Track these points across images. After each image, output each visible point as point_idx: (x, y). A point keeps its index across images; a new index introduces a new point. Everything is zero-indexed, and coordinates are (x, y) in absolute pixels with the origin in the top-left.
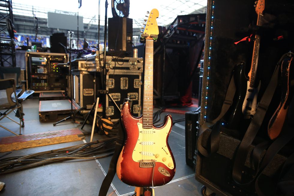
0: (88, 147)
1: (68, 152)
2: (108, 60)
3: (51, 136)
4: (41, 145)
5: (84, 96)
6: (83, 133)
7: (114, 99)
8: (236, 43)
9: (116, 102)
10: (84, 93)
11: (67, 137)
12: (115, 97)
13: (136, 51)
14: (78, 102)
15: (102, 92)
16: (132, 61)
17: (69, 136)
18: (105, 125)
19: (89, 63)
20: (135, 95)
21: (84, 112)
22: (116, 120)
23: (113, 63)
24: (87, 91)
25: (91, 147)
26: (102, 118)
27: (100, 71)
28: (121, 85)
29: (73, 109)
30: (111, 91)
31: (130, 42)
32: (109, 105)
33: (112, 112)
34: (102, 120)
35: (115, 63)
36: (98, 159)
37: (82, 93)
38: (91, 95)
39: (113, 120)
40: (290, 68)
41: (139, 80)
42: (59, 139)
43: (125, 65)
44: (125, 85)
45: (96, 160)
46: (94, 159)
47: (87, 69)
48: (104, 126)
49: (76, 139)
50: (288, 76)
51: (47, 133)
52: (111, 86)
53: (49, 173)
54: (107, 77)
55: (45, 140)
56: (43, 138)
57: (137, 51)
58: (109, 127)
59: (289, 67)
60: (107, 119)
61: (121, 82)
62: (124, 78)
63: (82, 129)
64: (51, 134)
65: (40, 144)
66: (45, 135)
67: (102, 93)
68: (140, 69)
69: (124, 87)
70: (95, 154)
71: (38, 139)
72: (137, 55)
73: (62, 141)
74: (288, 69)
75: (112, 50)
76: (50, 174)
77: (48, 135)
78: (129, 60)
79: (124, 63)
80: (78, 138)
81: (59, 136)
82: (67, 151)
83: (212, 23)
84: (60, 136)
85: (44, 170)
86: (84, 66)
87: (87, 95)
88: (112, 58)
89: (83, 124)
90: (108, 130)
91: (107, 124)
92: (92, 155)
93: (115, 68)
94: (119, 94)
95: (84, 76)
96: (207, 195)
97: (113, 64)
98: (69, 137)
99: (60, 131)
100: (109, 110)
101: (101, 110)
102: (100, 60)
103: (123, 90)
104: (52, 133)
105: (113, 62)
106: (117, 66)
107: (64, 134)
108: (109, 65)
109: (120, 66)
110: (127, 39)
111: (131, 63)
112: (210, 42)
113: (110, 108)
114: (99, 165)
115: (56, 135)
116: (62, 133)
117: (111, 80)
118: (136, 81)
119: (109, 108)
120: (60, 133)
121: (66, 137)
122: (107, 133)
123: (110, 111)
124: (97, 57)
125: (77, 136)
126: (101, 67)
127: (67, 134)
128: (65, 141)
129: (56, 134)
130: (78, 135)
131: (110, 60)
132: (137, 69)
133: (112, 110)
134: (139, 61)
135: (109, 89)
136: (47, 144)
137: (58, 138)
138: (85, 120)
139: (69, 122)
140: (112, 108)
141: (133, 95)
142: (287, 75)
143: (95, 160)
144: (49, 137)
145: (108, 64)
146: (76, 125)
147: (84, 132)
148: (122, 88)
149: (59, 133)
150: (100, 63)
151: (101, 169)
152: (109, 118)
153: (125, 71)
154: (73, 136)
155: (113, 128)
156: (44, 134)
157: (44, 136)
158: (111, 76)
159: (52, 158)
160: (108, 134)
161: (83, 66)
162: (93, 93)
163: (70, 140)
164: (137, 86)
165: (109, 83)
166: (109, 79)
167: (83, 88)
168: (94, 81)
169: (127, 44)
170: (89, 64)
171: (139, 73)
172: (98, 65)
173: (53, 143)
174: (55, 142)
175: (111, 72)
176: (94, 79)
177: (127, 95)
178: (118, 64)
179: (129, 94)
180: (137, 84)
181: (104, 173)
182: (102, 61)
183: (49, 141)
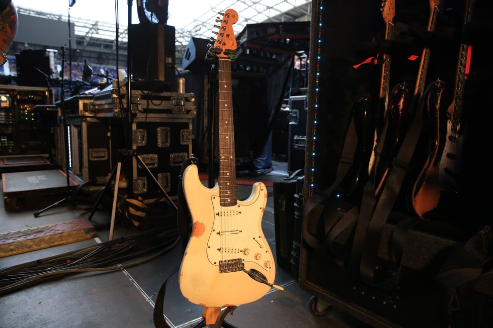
0: (107, 249)
1: (69, 261)
2: (134, 97)
3: (34, 235)
4: (14, 252)
5: (89, 161)
6: (93, 226)
7: (147, 165)
8: (356, 67)
9: (150, 169)
10: (90, 157)
11: (65, 234)
12: (149, 161)
13: (181, 81)
14: (78, 172)
15: (125, 152)
16: (176, 99)
17: (68, 233)
18: (133, 210)
19: (98, 102)
20: (182, 157)
21: (92, 189)
22: (151, 201)
23: (145, 102)
24: (95, 152)
25: (112, 249)
26: (127, 198)
27: (121, 116)
28: (159, 140)
29: (71, 185)
31: (170, 66)
32: (139, 175)
33: (144, 186)
34: (127, 201)
35: (146, 103)
36: (126, 268)
37: (87, 156)
38: (103, 159)
39: (147, 201)
40: (440, 103)
41: (189, 130)
42: (50, 239)
43: (164, 105)
44: (164, 141)
45: (124, 272)
46: (119, 270)
47: (95, 114)
48: (131, 212)
49: (81, 237)
50: (438, 116)
51: (25, 231)
52: (142, 142)
53: (38, 302)
54: (134, 127)
55: (21, 242)
56: (18, 239)
57: (184, 82)
58: (138, 213)
59: (438, 102)
60: (137, 199)
61: (159, 134)
62: (164, 128)
63: (90, 219)
64: (33, 232)
65: (12, 250)
66: (21, 235)
67: (126, 154)
68: (190, 113)
69: (163, 143)
70: (120, 261)
71: (7, 242)
72: (184, 88)
73: (54, 242)
74: (438, 106)
75: (140, 79)
76: (40, 303)
77: (26, 234)
78: (171, 97)
79: (163, 102)
80: (85, 235)
81: (48, 234)
82: (68, 259)
83: (320, 33)
84: (51, 233)
85: (27, 297)
87: (96, 159)
88: (142, 94)
89: (91, 211)
90: (138, 218)
91: (137, 208)
92: (115, 263)
93: (147, 111)
94: (156, 156)
96: (319, 311)
97: (142, 104)
98: (68, 235)
99: (50, 225)
100: (139, 185)
101: (124, 185)
102: (121, 97)
103: (162, 148)
104: (34, 230)
105: (143, 100)
106: (152, 107)
107: (58, 230)
108: (137, 107)
109: (157, 107)
110: (167, 62)
111: (174, 102)
112: (317, 64)
113: (140, 179)
114: (131, 280)
115: (44, 233)
116: (53, 228)
117: (140, 132)
118: (183, 132)
119: (139, 181)
120: (50, 228)
121: (63, 234)
122: (136, 224)
123: (141, 185)
124: (116, 92)
125: (82, 231)
126: (122, 109)
127: (64, 229)
128: (62, 242)
129: (42, 232)
130: (85, 230)
131: (138, 97)
132: (185, 113)
133: (144, 183)
134: (189, 98)
135: (138, 147)
136: (26, 250)
137: (47, 238)
138: (96, 203)
139: (65, 209)
141: (179, 157)
142: (437, 114)
143: (121, 270)
144: (29, 238)
145: (135, 104)
146: (78, 214)
147: (94, 224)
148: (160, 144)
149: (47, 228)
150: (121, 103)
151: (135, 286)
152: (140, 198)
153: (165, 115)
154: (75, 232)
155: (146, 215)
156: (19, 232)
157: (19, 237)
158: (140, 125)
159: (42, 274)
160: (139, 225)
161: (87, 109)
162: (106, 153)
163: (71, 240)
164: (185, 142)
165: (138, 137)
166: (138, 130)
167: (89, 148)
168: (109, 134)
169: (166, 69)
170: (98, 105)
171: (189, 119)
172: (117, 106)
173: (39, 248)
174: (42, 246)
175: (141, 117)
176: (109, 132)
177: (169, 158)
178: (153, 103)
179: (172, 156)
180: (185, 137)
181: (142, 293)
182: (124, 98)
183: (31, 243)
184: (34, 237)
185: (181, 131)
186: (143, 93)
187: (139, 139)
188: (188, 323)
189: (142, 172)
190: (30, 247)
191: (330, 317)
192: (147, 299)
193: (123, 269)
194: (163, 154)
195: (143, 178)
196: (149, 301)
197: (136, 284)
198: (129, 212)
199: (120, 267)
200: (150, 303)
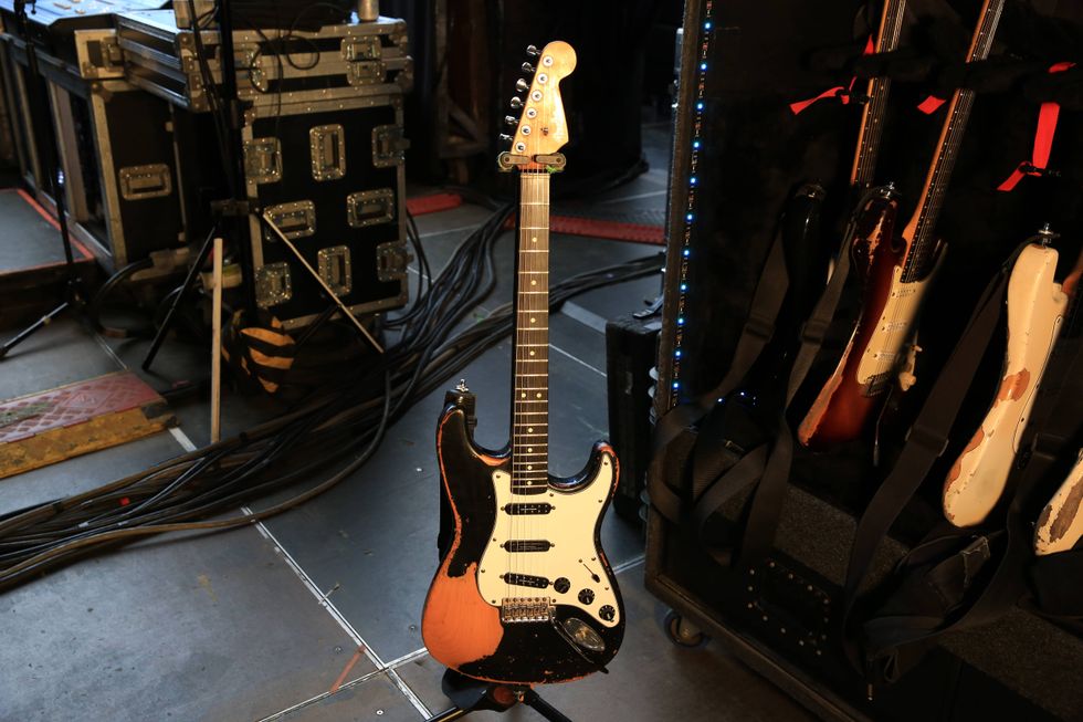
1: (127, 504)
2: (242, 50)
3: (20, 426)
5: (123, 204)
6: (162, 394)
7: (285, 231)
9: (294, 242)
10: (124, 189)
11: (96, 424)
12: (287, 222)
15: (229, 209)
16: (355, 43)
17: (103, 421)
18: (260, 354)
20: (378, 200)
23: (269, 61)
24: (135, 176)
25: (223, 466)
26: (243, 327)
27: (209, 109)
28: (316, 163)
29: (75, 261)
30: (270, 195)
32: (268, 259)
33: (283, 286)
34: (243, 335)
35: (276, 64)
36: (263, 519)
37: (115, 190)
38: (160, 193)
39: (292, 323)
41: (394, 127)
42: (62, 438)
43: (326, 64)
44: (330, 161)
45: (259, 529)
46: (247, 524)
47: (125, 72)
48: (256, 360)
49: (138, 428)
52: (269, 173)
53: (85, 608)
54: (247, 133)
58: (276, 362)
60: (268, 327)
61: (314, 147)
62: (326, 128)
63: (146, 366)
64: (16, 417)
67: (233, 214)
68: (396, 79)
69: (327, 168)
70: (247, 502)
73: (76, 446)
76: (90, 610)
78: (340, 39)
79: (322, 54)
80: (145, 423)
81: (55, 423)
82: (123, 498)
83: (705, 46)
84: (62, 421)
85: (59, 597)
86: (104, 55)
87: (139, 196)
88: (259, 39)
90: (273, 374)
91: (269, 350)
92: (236, 505)
93: (278, 86)
94: (309, 206)
95: (114, 104)
96: (685, 636)
97: (265, 68)
98: (105, 426)
99: (53, 394)
100: (269, 285)
102: (204, 53)
103: (325, 183)
104: (16, 410)
105: (264, 58)
106: (290, 73)
107: (78, 413)
108: (250, 76)
109: (303, 74)
111: (350, 51)
112: (694, 123)
113: (273, 270)
114: (277, 549)
115: (42, 421)
116: (63, 404)
117: (263, 146)
118: (379, 133)
119: (269, 273)
120: (52, 405)
121: (91, 424)
122: (271, 387)
123: (275, 284)
124: (188, 42)
125: (138, 412)
126: (210, 86)
127: (89, 405)
128: (92, 446)
129: (37, 417)
130: (143, 409)
131: (251, 50)
132: (383, 79)
133: (283, 279)
134: (391, 37)
135: (261, 187)
137: (55, 436)
140: (279, 270)
141: (369, 202)
143: (253, 524)
144: (11, 435)
145: (244, 68)
147: (163, 388)
148: (318, 175)
149: (47, 405)
150: (205, 70)
151: (289, 566)
152: (275, 322)
153: (328, 94)
154: (119, 417)
155: (294, 363)
158: (263, 127)
160: (278, 390)
161: (101, 57)
162: (167, 179)
163: (114, 440)
164: (385, 159)
165: (259, 159)
166: (257, 141)
167: (117, 166)
168: (170, 127)
171: (394, 96)
172: (195, 82)
173: (41, 463)
174: (49, 458)
175: (263, 105)
176: (169, 120)
177: (345, 205)
178: (291, 63)
179: (351, 200)
180: (385, 146)
181: (306, 583)
182: (213, 57)
183: (19, 452)
184: (23, 435)
185: (375, 130)
186: (262, 35)
187: (262, 164)
188: (409, 656)
189: (275, 251)
190: (18, 462)
191: (710, 647)
192: (319, 598)
193: (257, 522)
194: (329, 197)
195: (280, 265)
196: (325, 604)
197: (290, 561)
198: (250, 361)
199: (250, 517)
200: (328, 608)
